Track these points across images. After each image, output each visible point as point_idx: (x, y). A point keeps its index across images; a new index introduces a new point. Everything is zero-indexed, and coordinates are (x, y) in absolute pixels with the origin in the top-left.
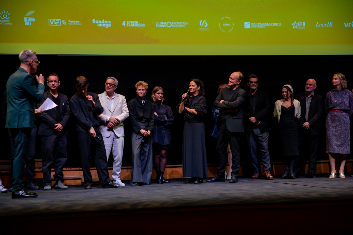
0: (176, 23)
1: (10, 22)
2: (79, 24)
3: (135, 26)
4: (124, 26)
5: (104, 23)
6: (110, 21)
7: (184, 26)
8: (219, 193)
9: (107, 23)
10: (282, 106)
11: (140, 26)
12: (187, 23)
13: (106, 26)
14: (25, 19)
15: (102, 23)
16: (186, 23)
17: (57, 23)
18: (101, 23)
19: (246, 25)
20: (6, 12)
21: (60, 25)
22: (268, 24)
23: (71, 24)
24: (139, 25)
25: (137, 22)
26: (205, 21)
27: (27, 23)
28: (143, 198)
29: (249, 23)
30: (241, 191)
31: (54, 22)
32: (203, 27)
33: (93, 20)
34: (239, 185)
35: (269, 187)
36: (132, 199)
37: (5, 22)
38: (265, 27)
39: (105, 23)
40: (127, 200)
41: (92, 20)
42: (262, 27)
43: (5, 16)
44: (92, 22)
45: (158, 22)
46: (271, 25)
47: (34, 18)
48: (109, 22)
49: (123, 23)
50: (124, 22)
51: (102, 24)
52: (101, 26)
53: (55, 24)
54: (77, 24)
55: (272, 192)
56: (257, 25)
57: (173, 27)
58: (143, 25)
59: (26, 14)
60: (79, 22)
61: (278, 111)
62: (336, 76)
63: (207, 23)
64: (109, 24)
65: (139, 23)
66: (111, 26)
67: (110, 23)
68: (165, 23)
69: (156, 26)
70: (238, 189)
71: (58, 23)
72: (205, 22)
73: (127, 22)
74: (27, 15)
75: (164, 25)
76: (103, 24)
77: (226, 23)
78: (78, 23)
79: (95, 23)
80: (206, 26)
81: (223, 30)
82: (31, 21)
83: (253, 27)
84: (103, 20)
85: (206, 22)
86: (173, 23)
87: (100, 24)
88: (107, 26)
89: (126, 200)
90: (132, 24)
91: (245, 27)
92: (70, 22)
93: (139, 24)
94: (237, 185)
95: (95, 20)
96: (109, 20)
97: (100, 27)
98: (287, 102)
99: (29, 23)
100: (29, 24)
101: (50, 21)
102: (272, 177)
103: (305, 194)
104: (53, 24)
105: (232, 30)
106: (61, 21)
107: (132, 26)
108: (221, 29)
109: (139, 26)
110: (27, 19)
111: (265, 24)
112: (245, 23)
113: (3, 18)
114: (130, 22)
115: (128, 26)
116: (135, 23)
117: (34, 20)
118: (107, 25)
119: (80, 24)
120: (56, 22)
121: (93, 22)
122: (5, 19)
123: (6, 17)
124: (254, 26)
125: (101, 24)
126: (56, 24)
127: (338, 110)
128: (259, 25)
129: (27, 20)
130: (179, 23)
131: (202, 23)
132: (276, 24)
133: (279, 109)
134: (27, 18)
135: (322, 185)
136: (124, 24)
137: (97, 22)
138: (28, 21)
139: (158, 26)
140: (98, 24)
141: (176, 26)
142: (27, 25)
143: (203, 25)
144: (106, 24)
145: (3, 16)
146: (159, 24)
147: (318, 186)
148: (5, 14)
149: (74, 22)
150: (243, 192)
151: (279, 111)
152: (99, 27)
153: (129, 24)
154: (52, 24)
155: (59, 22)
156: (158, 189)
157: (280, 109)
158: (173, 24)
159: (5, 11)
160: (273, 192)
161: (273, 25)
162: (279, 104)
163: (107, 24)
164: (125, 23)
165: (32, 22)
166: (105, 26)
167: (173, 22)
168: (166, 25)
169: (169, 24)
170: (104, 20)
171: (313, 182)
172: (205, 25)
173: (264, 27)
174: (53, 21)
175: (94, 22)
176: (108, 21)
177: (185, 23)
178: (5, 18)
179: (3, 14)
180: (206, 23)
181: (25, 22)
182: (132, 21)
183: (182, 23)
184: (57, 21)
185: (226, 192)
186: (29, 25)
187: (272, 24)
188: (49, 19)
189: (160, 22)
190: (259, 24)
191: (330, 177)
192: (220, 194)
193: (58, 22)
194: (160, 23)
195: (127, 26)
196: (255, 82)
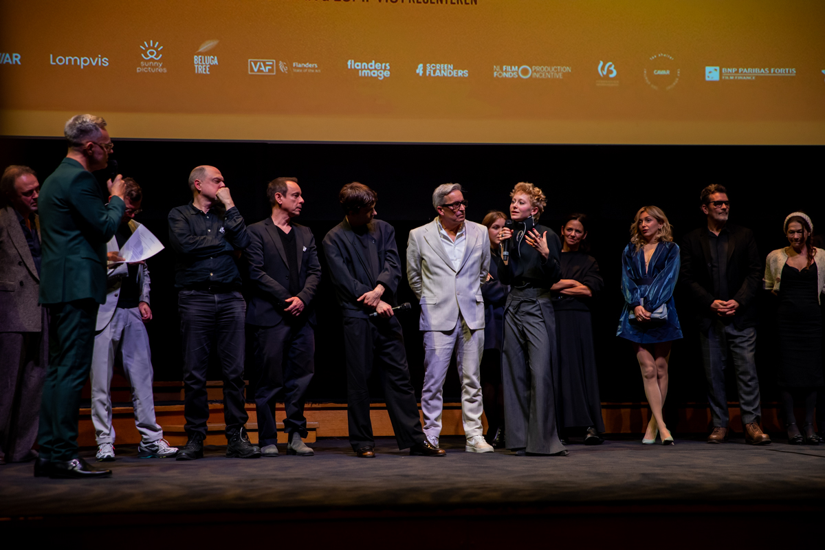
0: (542, 69)
1: (162, 67)
2: (316, 71)
3: (446, 75)
4: (421, 74)
5: (373, 68)
6: (387, 65)
7: (560, 76)
9: (381, 69)
10: (786, 265)
11: (457, 74)
12: (568, 69)
13: (378, 75)
14: (196, 59)
15: (368, 69)
16: (564, 69)
17: (267, 68)
18: (366, 68)
19: (710, 72)
20: (154, 45)
21: (274, 74)
22: (763, 72)
23: (298, 71)
24: (454, 73)
25: (451, 67)
26: (610, 63)
27: (200, 69)
28: (459, 479)
29: (718, 68)
30: (695, 468)
31: (260, 67)
32: (606, 77)
33: (350, 61)
34: (687, 455)
35: (763, 461)
36: (436, 479)
37: (152, 66)
38: (757, 77)
39: (375, 69)
40: (424, 481)
41: (347, 61)
42: (749, 78)
43: (152, 53)
44: (347, 65)
45: (499, 67)
46: (770, 72)
47: (216, 57)
48: (385, 67)
49: (417, 68)
50: (421, 66)
51: (369, 71)
52: (366, 75)
53: (262, 71)
54: (313, 71)
55: (770, 474)
56: (737, 72)
57: (533, 76)
58: (463, 74)
59: (198, 49)
60: (316, 66)
63: (614, 68)
64: (384, 70)
65: (454, 68)
66: (391, 74)
67: (388, 68)
68: (515, 68)
69: (495, 74)
71: (269, 69)
72: (610, 66)
73: (428, 65)
74: (200, 50)
75: (513, 72)
76: (371, 70)
77: (662, 69)
78: (314, 68)
79: (353, 67)
80: (611, 76)
81: (652, 86)
82: (210, 64)
83: (727, 78)
84: (371, 62)
85: (613, 66)
86: (533, 69)
87: (364, 71)
88: (380, 75)
89: (421, 481)
90: (438, 71)
91: (707, 79)
92: (297, 66)
93: (455, 71)
94: (682, 454)
95: (353, 61)
96: (386, 63)
97: (365, 77)
98: (798, 256)
99: (204, 69)
100: (205, 71)
101: (252, 63)
102: (767, 438)
104: (259, 70)
105: (674, 84)
106: (277, 63)
107: (439, 74)
108: (649, 83)
109: (455, 75)
110: (200, 60)
111: (756, 70)
112: (708, 69)
113: (147, 56)
114: (433, 66)
115: (430, 74)
116: (446, 68)
117: (216, 62)
118: (381, 73)
119: (320, 71)
120: (265, 65)
121: (349, 67)
122: (152, 60)
123: (155, 55)
124: (729, 76)
125: (366, 72)
126: (266, 70)
128: (742, 72)
129: (201, 62)
130: (549, 69)
131: (603, 68)
132: (782, 70)
134: (200, 56)
136: (420, 70)
137: (358, 65)
138: (202, 65)
139: (500, 74)
140: (360, 71)
141: (541, 75)
142: (200, 74)
143: (605, 73)
144: (378, 70)
145: (148, 53)
146: (502, 71)
148: (153, 48)
149: (305, 66)
150: (698, 470)
152: (362, 77)
153: (432, 71)
154: (256, 70)
155: (272, 65)
158: (535, 70)
159: (151, 42)
160: (773, 473)
161: (774, 72)
163: (382, 71)
164: (422, 68)
165: (212, 67)
166: (376, 75)
167: (536, 66)
168: (518, 74)
169: (525, 72)
170: (373, 61)
172: (611, 72)
173: (754, 78)
174: (259, 63)
175: (351, 65)
176: (384, 64)
177: (562, 70)
178: (152, 58)
179: (147, 49)
180: (612, 68)
181: (196, 66)
182: (438, 65)
183: (555, 69)
184: (267, 63)
185: (656, 471)
186: (204, 73)
187: (772, 71)
188: (249, 60)
189: (504, 67)
190: (740, 71)
192: (644, 475)
193: (270, 67)
194: (504, 70)
195: (427, 75)
196: (726, 203)
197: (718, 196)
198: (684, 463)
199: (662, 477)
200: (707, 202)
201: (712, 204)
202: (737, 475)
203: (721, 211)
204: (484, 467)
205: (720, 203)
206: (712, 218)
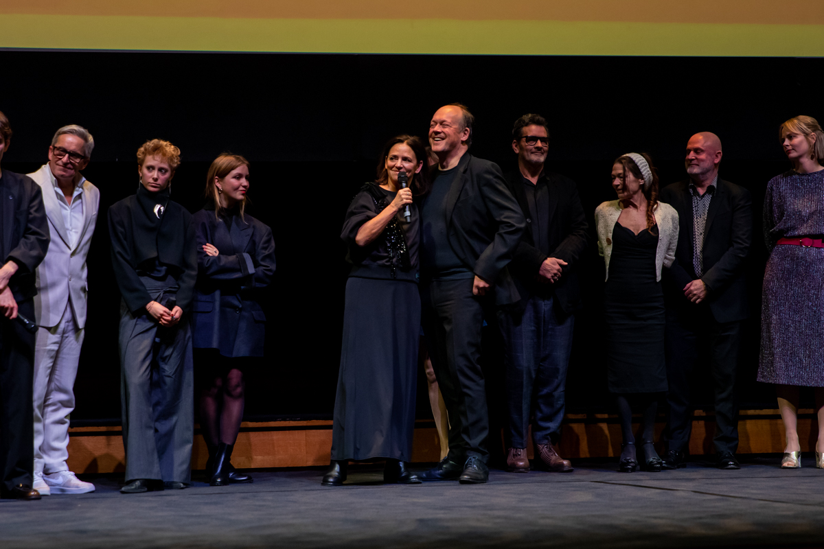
8: (418, 517)
10: (617, 225)
34: (483, 492)
35: (586, 497)
55: (593, 516)
61: (605, 243)
62: (792, 126)
70: (481, 504)
94: (476, 491)
98: (632, 210)
102: (569, 465)
103: (705, 521)
127: (807, 240)
133: (607, 233)
135: (759, 492)
147: (747, 496)
150: (497, 513)
151: (608, 240)
156: (211, 504)
157: (610, 236)
160: (597, 513)
162: (609, 214)
171: (731, 481)
191: (785, 464)
196: (542, 139)
197: (534, 130)
198: (477, 504)
199: (446, 524)
200: (519, 136)
201: (524, 139)
202: (548, 518)
203: (534, 150)
204: (196, 516)
205: (535, 139)
206: (524, 158)
